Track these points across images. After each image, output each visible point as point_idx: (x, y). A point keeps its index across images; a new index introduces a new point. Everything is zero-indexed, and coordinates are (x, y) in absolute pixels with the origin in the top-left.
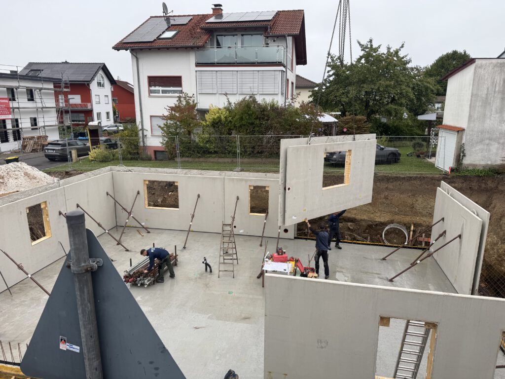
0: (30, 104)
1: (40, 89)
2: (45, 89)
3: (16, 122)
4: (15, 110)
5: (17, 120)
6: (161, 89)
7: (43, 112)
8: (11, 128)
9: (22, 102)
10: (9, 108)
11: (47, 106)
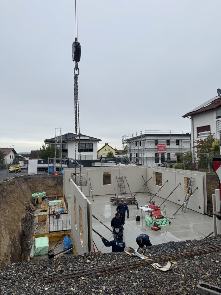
0: (177, 147)
1: (181, 140)
2: (184, 140)
3: (169, 154)
4: (169, 149)
5: (169, 153)
6: (202, 133)
7: (182, 150)
8: (166, 156)
9: (173, 146)
10: (165, 148)
11: (184, 147)
